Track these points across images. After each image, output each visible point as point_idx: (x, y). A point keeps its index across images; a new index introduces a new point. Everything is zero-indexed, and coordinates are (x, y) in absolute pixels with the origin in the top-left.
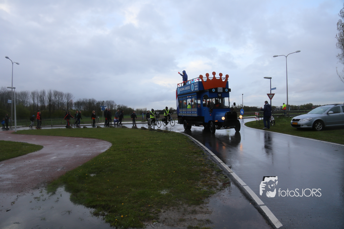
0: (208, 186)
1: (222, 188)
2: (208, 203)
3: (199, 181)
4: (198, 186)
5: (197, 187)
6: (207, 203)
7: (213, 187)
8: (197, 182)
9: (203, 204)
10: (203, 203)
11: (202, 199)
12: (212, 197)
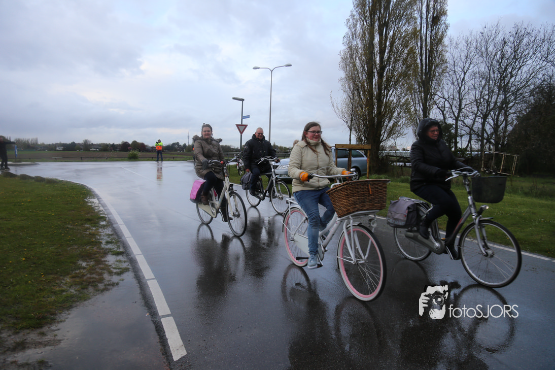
0: (82, 284)
1: (109, 287)
2: (65, 321)
3: (68, 274)
4: (60, 287)
5: (57, 289)
6: (61, 322)
7: (90, 287)
8: (61, 277)
9: (51, 324)
10: (53, 321)
11: (55, 314)
12: (78, 307)
